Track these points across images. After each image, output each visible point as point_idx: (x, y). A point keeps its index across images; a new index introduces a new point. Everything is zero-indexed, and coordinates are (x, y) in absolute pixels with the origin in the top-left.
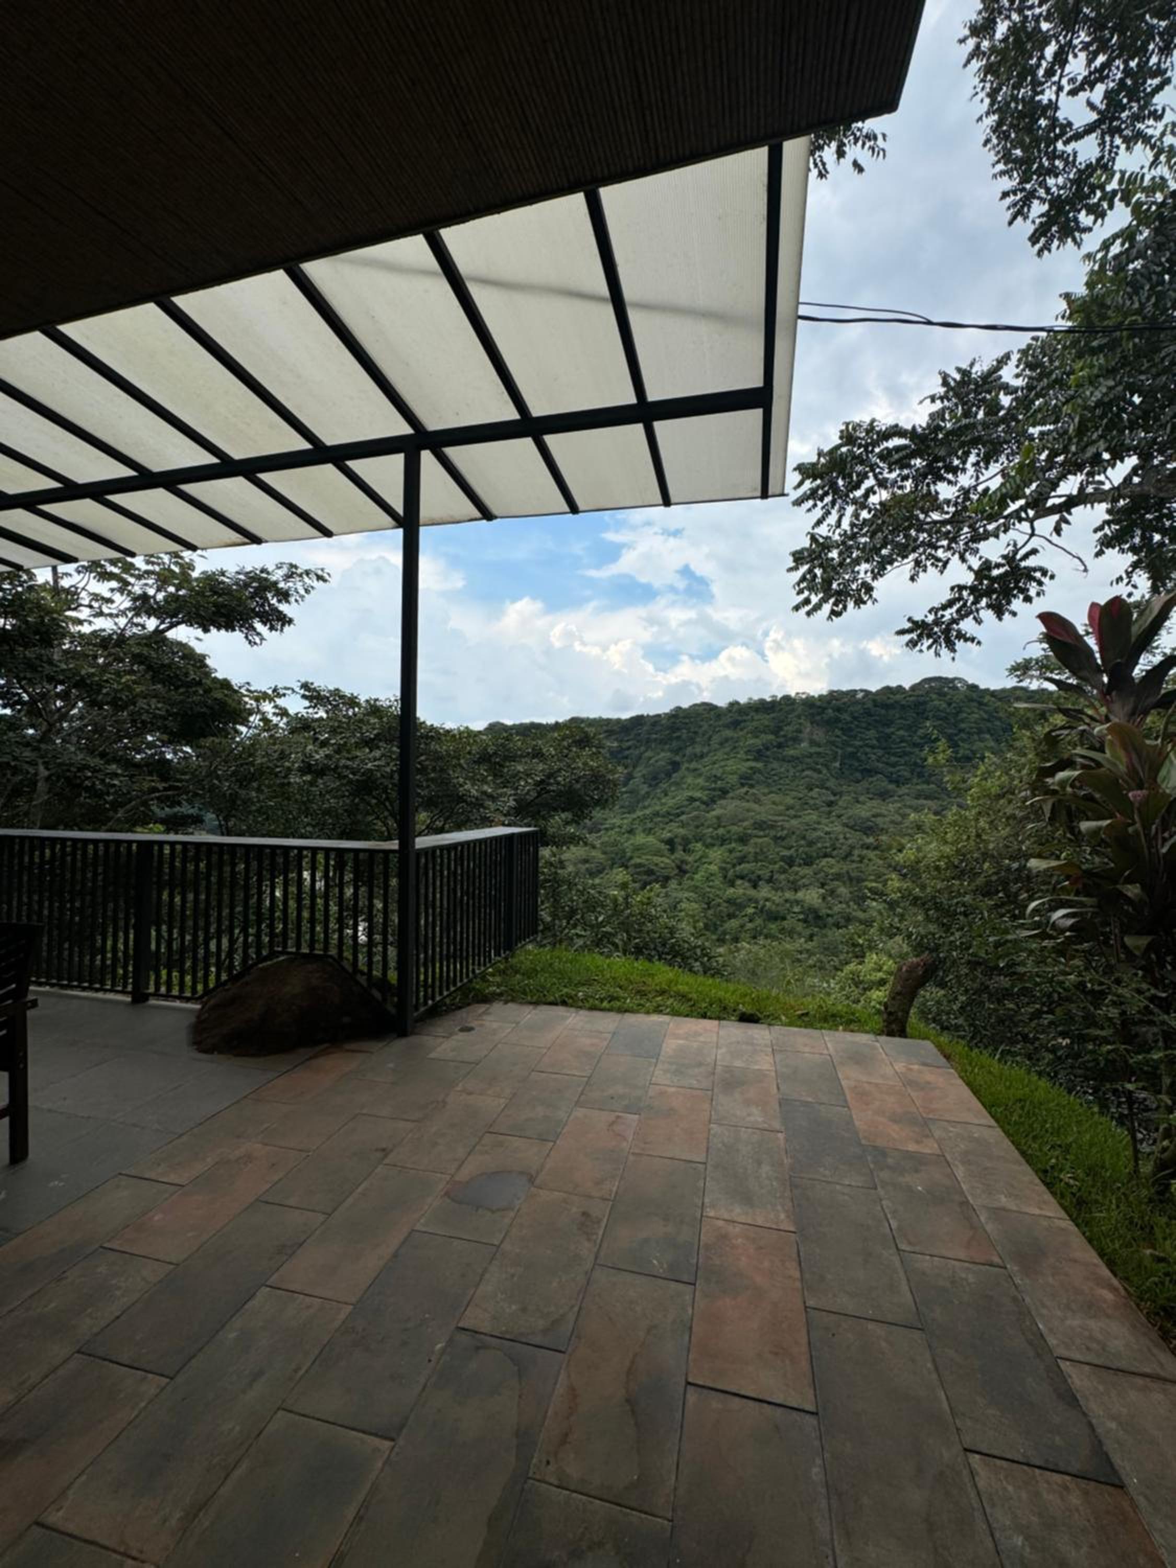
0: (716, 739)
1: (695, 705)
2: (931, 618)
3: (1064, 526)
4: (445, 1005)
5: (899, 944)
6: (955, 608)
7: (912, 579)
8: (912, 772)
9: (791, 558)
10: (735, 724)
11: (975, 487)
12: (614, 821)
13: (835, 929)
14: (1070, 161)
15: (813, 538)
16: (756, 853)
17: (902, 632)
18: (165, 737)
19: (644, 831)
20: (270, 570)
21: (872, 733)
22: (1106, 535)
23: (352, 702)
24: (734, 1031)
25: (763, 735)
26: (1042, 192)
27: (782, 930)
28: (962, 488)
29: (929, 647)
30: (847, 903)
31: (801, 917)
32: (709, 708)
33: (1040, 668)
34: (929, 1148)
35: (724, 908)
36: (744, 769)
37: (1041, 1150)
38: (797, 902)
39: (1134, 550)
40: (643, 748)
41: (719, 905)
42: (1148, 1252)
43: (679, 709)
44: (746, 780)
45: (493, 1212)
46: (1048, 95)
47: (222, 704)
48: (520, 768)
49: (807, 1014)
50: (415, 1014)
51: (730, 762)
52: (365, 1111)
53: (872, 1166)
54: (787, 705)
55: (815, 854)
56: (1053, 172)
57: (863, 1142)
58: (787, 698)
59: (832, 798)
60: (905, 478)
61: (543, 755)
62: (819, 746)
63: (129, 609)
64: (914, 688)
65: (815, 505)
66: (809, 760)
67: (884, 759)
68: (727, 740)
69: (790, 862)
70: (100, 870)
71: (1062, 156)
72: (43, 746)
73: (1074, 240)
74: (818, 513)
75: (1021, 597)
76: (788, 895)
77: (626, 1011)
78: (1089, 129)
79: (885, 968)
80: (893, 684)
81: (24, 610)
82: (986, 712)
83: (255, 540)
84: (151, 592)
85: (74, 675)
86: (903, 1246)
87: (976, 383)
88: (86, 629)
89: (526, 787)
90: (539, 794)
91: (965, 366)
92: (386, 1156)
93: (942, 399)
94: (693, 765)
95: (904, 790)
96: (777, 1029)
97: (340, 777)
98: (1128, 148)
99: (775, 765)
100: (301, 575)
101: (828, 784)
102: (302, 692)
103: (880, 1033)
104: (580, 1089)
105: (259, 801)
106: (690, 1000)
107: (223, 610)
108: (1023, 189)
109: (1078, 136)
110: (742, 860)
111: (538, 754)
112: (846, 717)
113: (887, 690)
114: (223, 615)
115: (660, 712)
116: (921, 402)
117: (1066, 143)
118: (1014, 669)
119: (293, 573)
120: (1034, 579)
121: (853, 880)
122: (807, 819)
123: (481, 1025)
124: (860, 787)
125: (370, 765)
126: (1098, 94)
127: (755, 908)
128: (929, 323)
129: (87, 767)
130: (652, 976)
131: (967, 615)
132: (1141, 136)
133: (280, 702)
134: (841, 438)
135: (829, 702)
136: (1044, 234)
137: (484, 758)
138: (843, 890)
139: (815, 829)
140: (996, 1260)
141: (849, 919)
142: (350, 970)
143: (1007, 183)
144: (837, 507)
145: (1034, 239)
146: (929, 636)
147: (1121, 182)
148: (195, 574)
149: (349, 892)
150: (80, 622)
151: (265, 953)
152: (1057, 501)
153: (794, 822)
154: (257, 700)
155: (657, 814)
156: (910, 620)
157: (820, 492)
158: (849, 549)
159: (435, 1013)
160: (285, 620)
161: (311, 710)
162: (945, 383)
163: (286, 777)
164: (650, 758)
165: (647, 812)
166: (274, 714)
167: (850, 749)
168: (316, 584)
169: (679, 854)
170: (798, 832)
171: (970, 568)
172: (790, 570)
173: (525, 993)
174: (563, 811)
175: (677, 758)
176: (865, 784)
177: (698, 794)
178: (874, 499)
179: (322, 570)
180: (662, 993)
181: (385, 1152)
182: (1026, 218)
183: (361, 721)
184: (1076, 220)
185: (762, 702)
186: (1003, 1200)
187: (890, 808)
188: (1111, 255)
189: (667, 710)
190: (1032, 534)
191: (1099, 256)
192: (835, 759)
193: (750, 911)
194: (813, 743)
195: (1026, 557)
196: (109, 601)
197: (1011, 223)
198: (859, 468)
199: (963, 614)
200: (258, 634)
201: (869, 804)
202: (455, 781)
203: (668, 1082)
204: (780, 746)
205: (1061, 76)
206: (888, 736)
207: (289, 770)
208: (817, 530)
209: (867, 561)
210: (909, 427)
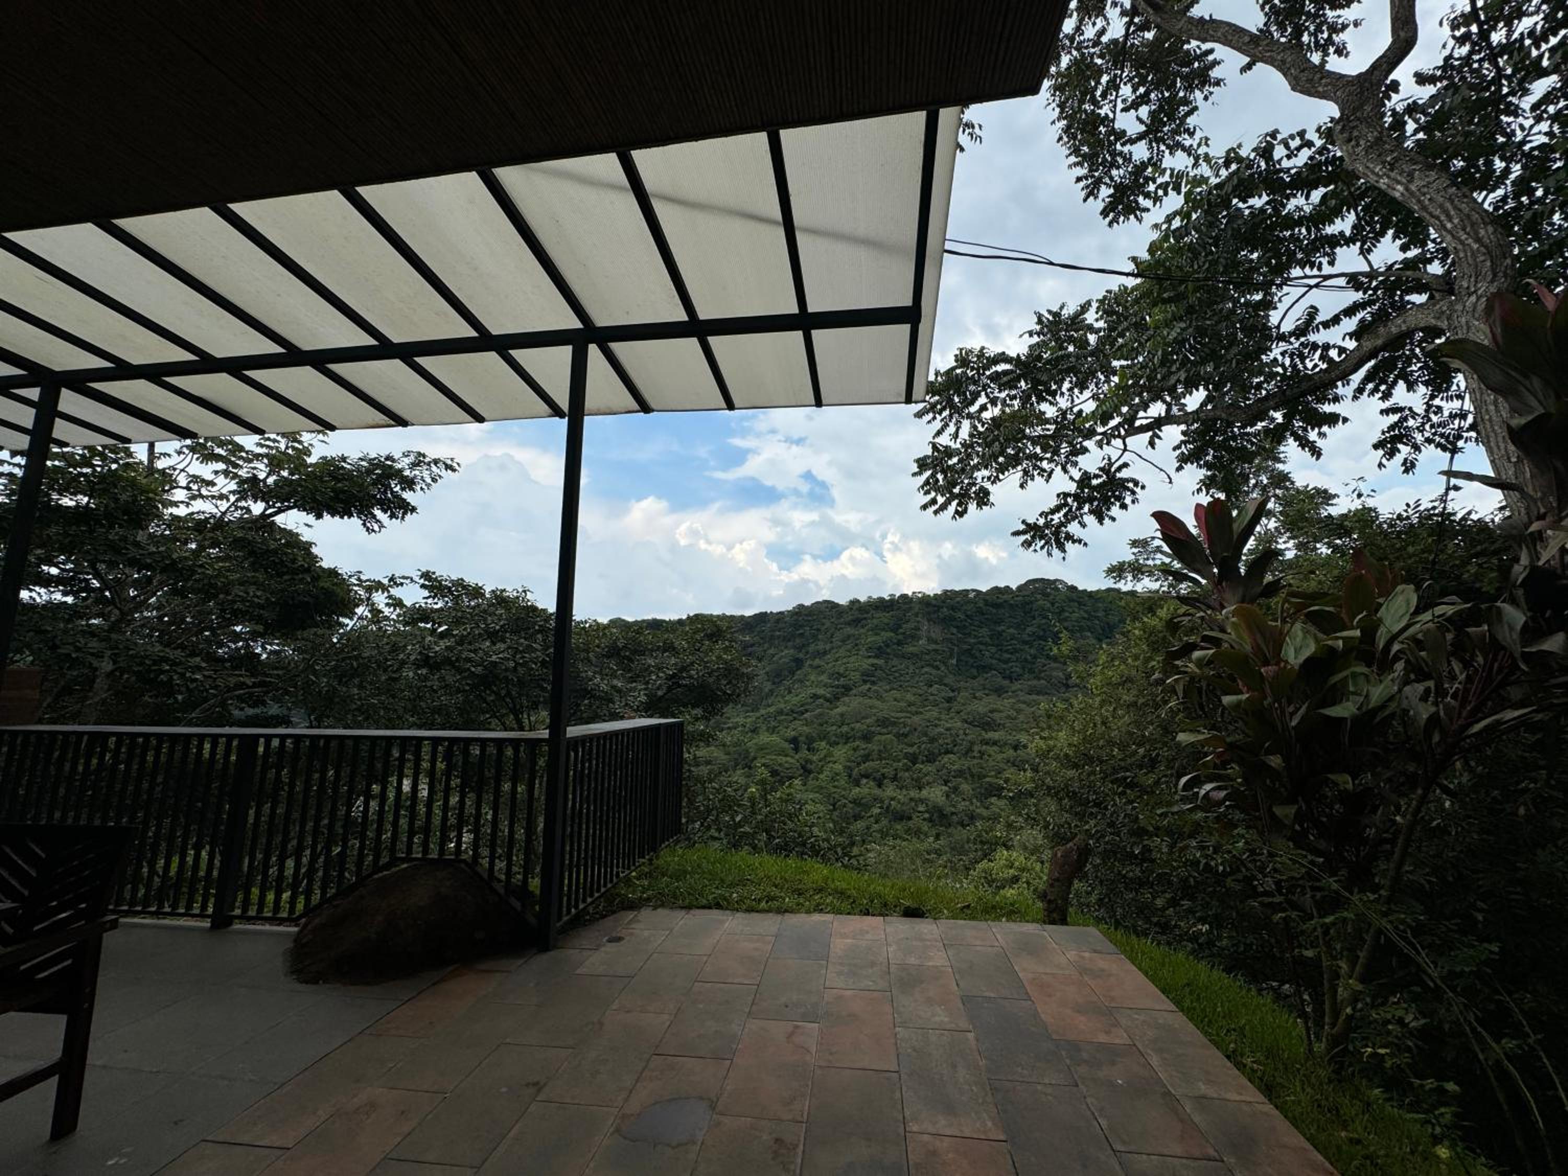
0: (838, 636)
1: (817, 603)
2: (1041, 522)
3: (1157, 440)
4: (588, 913)
5: (1034, 836)
6: (1062, 513)
7: (1022, 486)
8: (1023, 668)
9: (916, 465)
10: (856, 622)
11: (1071, 408)
12: (738, 719)
13: (960, 828)
14: (1128, 159)
15: (935, 447)
16: (880, 751)
17: (1017, 533)
18: (260, 628)
19: (768, 730)
20: (396, 457)
21: (984, 631)
22: (1183, 453)
23: (477, 592)
24: (899, 927)
25: (883, 633)
26: (1107, 180)
27: (908, 831)
28: (1060, 409)
29: (1042, 548)
30: (971, 801)
31: (927, 815)
32: (829, 606)
33: (1133, 570)
34: (1120, 1038)
35: (850, 808)
36: (866, 666)
37: (1218, 1035)
38: (922, 801)
39: (1208, 466)
40: (766, 645)
41: (845, 806)
42: (1343, 1134)
43: (801, 606)
44: (868, 677)
45: (673, 1148)
46: (1105, 111)
47: (329, 594)
48: (651, 662)
49: (968, 907)
50: (558, 925)
51: (852, 659)
52: (508, 1040)
53: (1068, 1061)
54: (905, 603)
55: (936, 751)
56: (1114, 165)
57: (1054, 1037)
58: (904, 596)
59: (951, 694)
60: (1013, 398)
61: (674, 649)
62: (936, 642)
63: (233, 492)
64: (1020, 588)
65: (934, 418)
66: (927, 657)
67: (997, 656)
68: (849, 637)
69: (914, 759)
70: (160, 779)
71: (1121, 154)
72: (113, 636)
73: (1136, 217)
74: (937, 424)
75: (1118, 504)
76: (913, 793)
77: (786, 911)
78: (1141, 137)
79: (1017, 864)
80: (1002, 585)
81: (116, 487)
82: (1086, 612)
83: (402, 422)
84: (262, 476)
85: (163, 558)
86: (1118, 1147)
87: (1066, 324)
88: (182, 511)
89: (657, 680)
90: (670, 689)
91: (1055, 309)
92: (539, 1091)
93: (1038, 334)
94: (817, 662)
95: (1016, 686)
96: (943, 923)
97: (459, 670)
98: (1171, 153)
99: (895, 662)
100: (429, 464)
101: (946, 681)
102: (422, 581)
103: (1045, 922)
104: (750, 998)
105: (360, 699)
106: (849, 897)
107: (341, 496)
108: (1093, 176)
109: (1132, 141)
110: (866, 758)
111: (670, 648)
112: (960, 615)
113: (996, 589)
114: (342, 501)
115: (782, 609)
116: (1021, 336)
117: (1123, 145)
118: (1110, 571)
119: (420, 461)
120: (1128, 489)
121: (976, 777)
122: (928, 715)
123: (632, 934)
124: (975, 683)
125: (494, 657)
126: (1144, 111)
127: (881, 808)
128: (1051, 263)
129: (165, 660)
130: (807, 873)
131: (1074, 519)
132: (1179, 146)
133: (395, 592)
134: (956, 361)
135: (944, 602)
136: (1113, 210)
137: (614, 652)
138: (965, 787)
139: (936, 726)
140: (1212, 1152)
141: (972, 817)
142: (485, 876)
143: (1081, 171)
144: (954, 420)
145: (1105, 213)
146: (1041, 538)
147: (1171, 176)
148: (311, 460)
149: (454, 800)
150: (175, 504)
151: (384, 860)
152: (1145, 422)
153: (916, 719)
154: (369, 590)
155: (781, 712)
156: (1024, 522)
157: (939, 407)
158: (969, 456)
159: (580, 922)
160: (407, 508)
161: (430, 601)
162: (1040, 322)
163: (399, 669)
164: (773, 656)
165: (772, 709)
166: (387, 605)
167: (966, 647)
168: (443, 473)
169: (804, 753)
170: (920, 729)
171: (1071, 478)
172: (914, 474)
173: (675, 897)
174: (693, 707)
175: (801, 655)
176: (980, 680)
177: (821, 691)
178: (986, 415)
179: (452, 460)
180: (820, 890)
181: (538, 1086)
182: (1096, 197)
183: (485, 611)
184: (1137, 202)
185: (881, 600)
186: (1203, 1088)
187: (1005, 703)
188: (1173, 227)
189: (790, 608)
190: (1125, 450)
191: (1164, 227)
192: (951, 656)
193: (876, 811)
194: (930, 640)
195: (1119, 469)
196: (211, 483)
197: (1085, 200)
198: (972, 388)
199: (1070, 517)
200: (378, 521)
201: (986, 700)
202: (584, 675)
203: (841, 985)
204: (899, 643)
205: (1117, 97)
206: (1000, 634)
207: (403, 663)
208: (937, 440)
209: (986, 468)
210: (1014, 355)
